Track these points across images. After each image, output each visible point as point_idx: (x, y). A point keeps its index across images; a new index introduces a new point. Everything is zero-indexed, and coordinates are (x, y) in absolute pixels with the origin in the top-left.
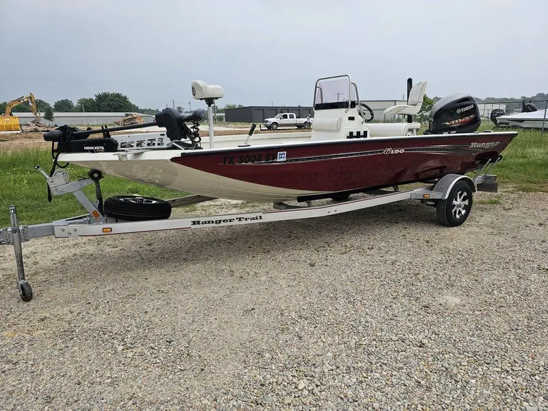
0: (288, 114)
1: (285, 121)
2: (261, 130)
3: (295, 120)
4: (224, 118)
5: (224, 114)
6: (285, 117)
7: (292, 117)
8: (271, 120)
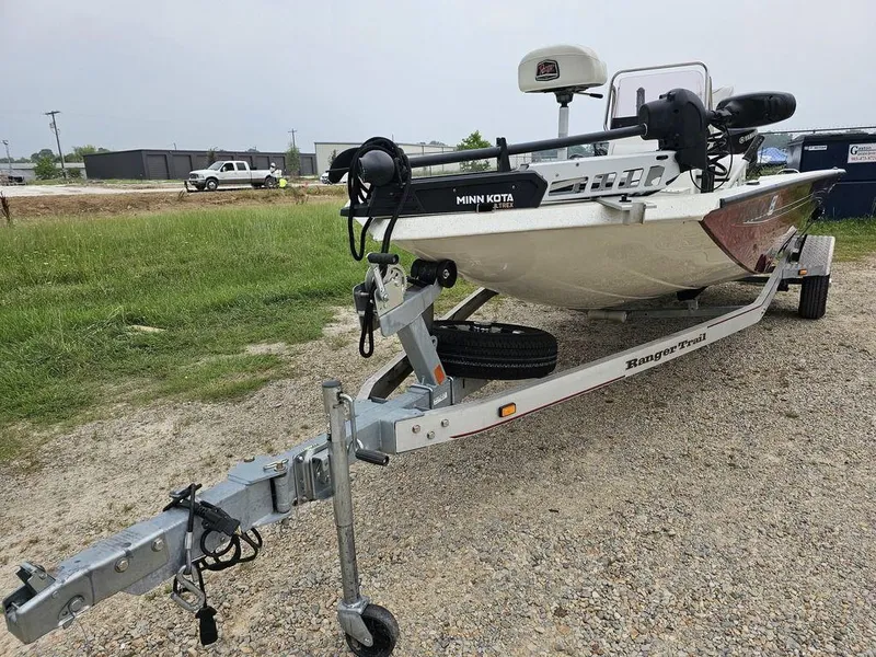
0: (234, 163)
1: (229, 175)
2: (189, 191)
3: (248, 174)
4: (84, 172)
5: (82, 165)
6: (230, 167)
7: (242, 168)
8: (204, 174)
